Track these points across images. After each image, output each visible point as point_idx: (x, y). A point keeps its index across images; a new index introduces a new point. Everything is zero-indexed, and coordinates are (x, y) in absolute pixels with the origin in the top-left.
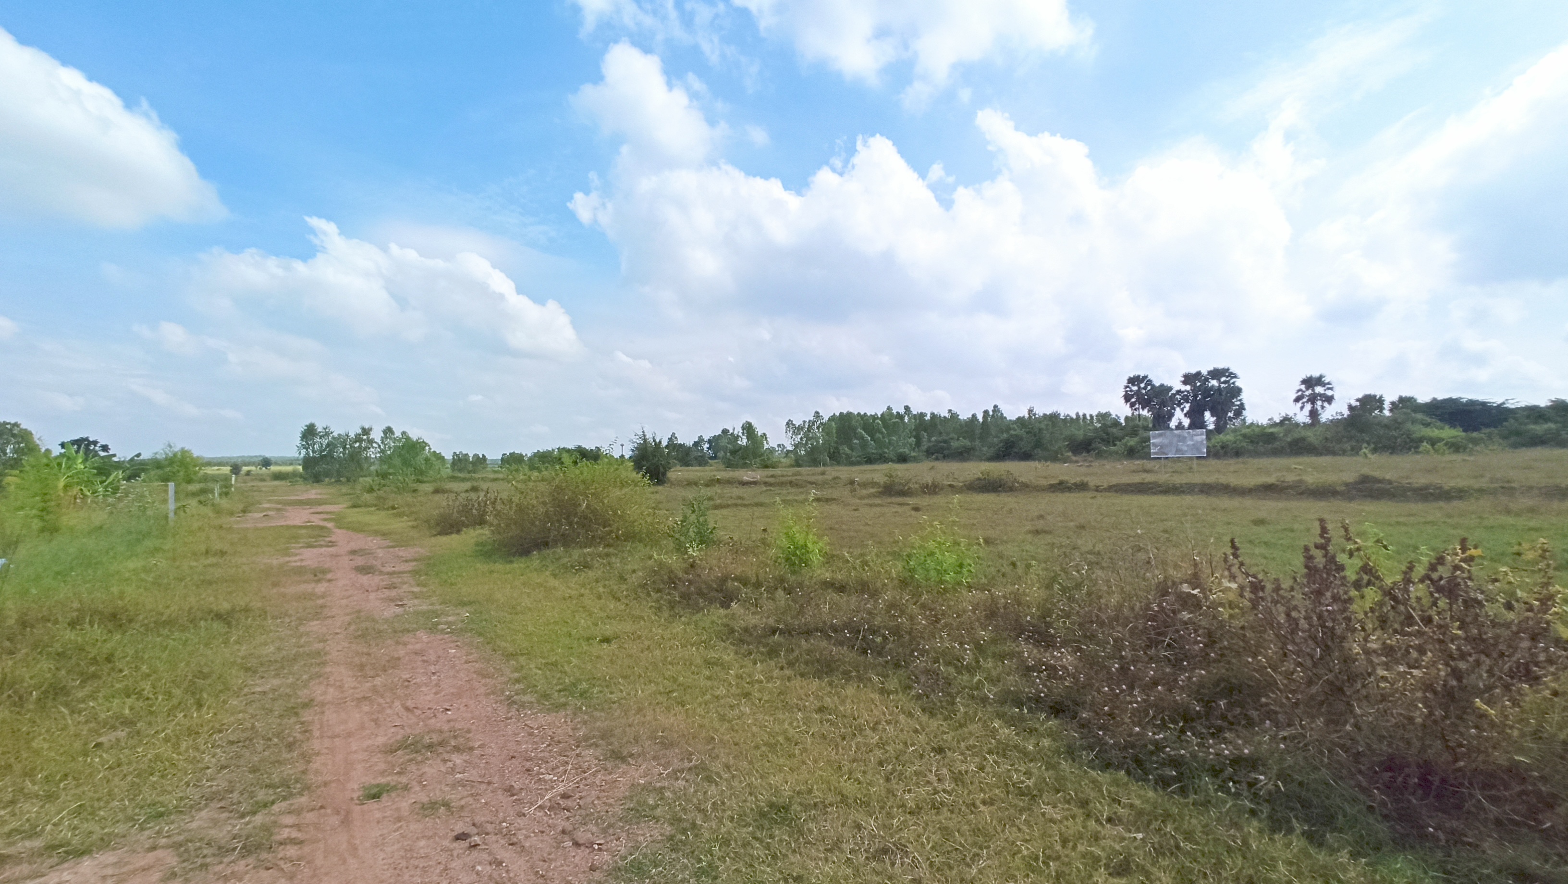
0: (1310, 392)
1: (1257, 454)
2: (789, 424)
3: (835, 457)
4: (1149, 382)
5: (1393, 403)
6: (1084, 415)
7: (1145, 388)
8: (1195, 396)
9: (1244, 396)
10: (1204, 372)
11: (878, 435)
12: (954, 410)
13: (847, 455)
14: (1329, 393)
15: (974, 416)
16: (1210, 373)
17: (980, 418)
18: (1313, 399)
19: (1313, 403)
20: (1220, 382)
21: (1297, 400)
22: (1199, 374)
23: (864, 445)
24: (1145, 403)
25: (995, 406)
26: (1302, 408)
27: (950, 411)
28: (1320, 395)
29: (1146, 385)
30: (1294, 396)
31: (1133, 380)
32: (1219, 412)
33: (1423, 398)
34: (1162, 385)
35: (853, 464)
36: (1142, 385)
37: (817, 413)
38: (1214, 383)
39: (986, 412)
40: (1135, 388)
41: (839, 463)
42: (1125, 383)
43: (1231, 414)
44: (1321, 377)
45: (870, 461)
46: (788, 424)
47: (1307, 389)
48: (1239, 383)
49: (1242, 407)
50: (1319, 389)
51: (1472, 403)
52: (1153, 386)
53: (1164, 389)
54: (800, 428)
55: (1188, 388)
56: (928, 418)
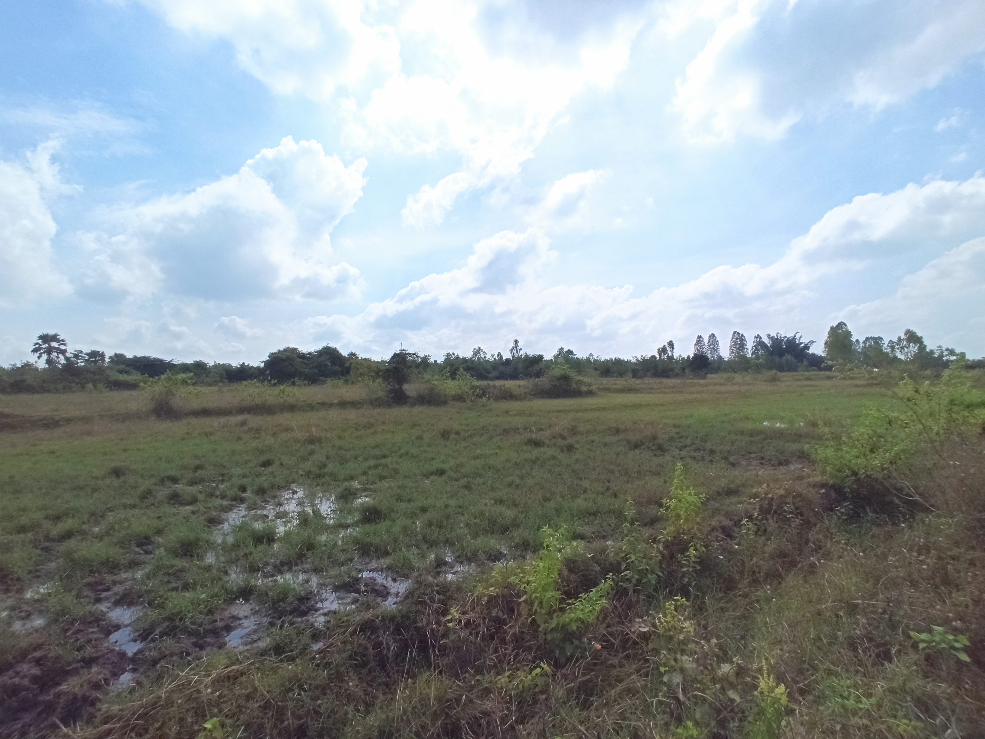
0: (47, 345)
14: (63, 347)
18: (49, 351)
19: (49, 354)
21: (34, 351)
26: (39, 357)
28: (54, 348)
30: (32, 348)
33: (129, 355)
44: (56, 335)
47: (44, 342)
50: (54, 344)
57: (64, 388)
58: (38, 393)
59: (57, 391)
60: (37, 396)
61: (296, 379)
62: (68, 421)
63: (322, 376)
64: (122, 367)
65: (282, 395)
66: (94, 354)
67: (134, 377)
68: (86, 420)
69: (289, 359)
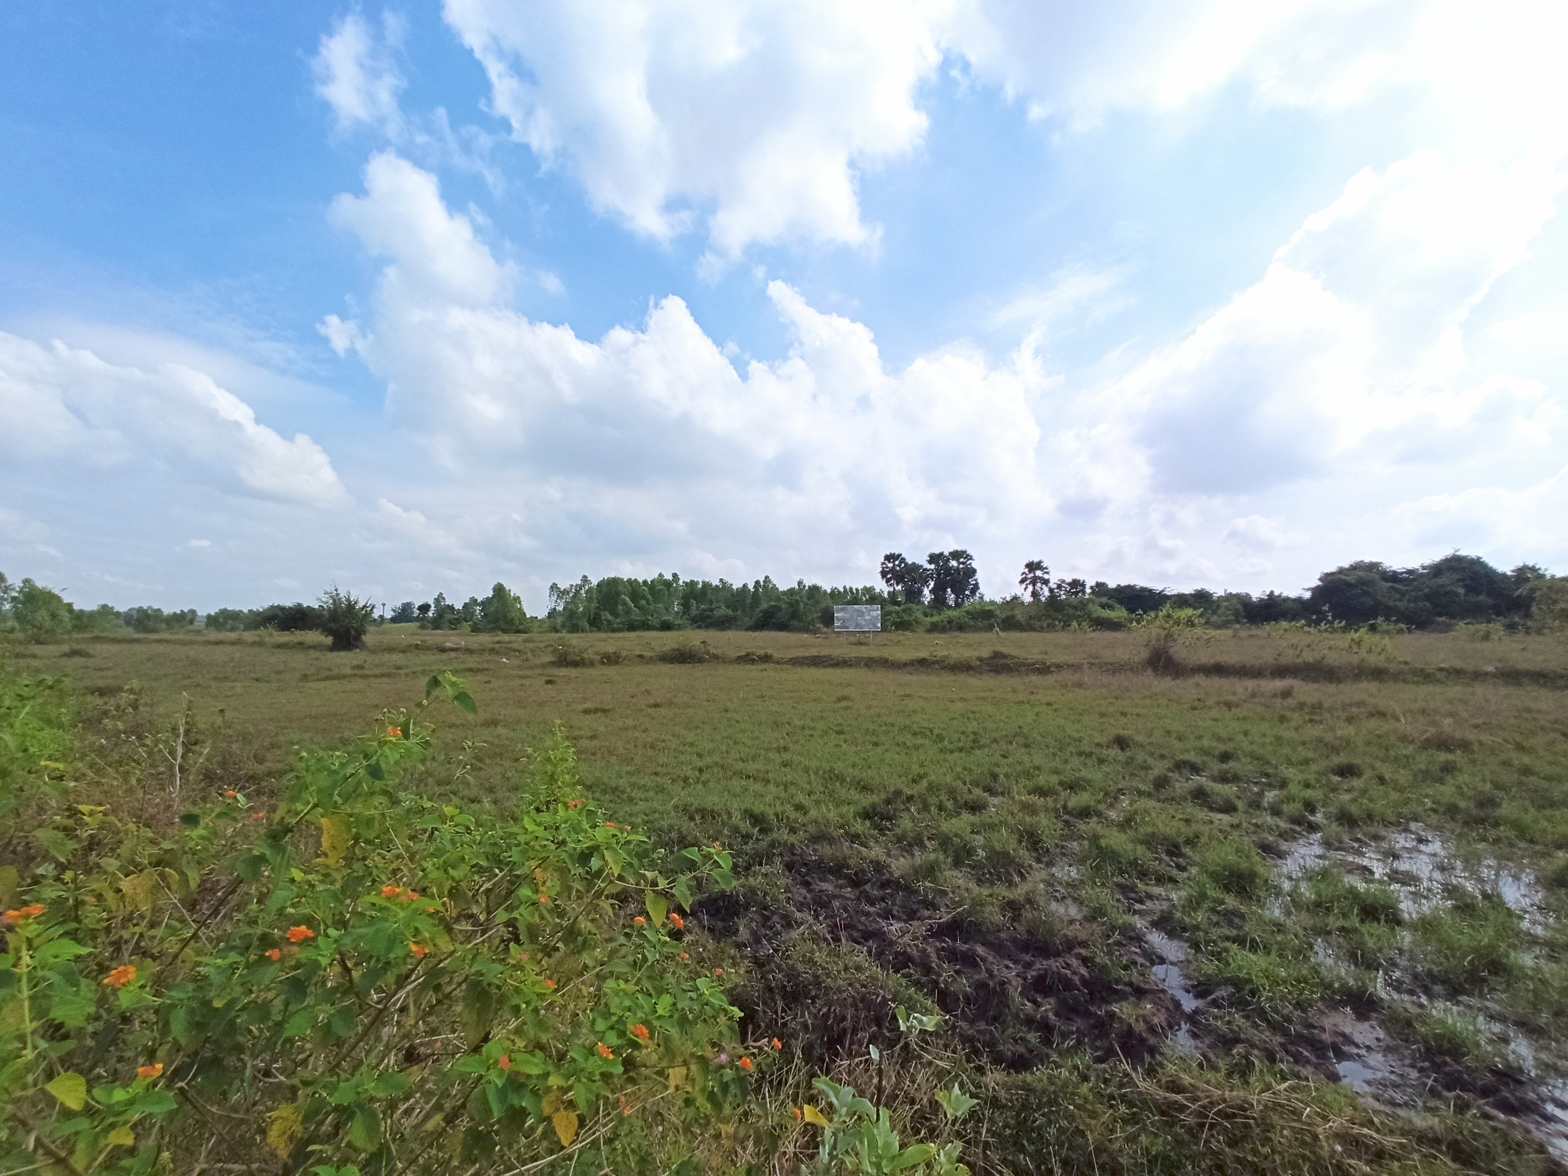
0: (1032, 575)
1: (976, 629)
2: (554, 587)
3: (595, 623)
4: (903, 560)
5: (1092, 588)
6: (851, 589)
7: (899, 565)
8: (939, 574)
9: (978, 576)
10: (946, 553)
11: (643, 602)
12: (726, 579)
13: (609, 621)
14: (1046, 577)
15: (745, 586)
16: (950, 553)
17: (751, 587)
18: (1034, 582)
19: (1034, 585)
20: (960, 563)
21: (1022, 581)
22: (941, 554)
23: (628, 612)
24: (899, 578)
25: (767, 577)
26: (1026, 589)
27: (721, 580)
28: (1039, 578)
29: (901, 563)
30: (1020, 578)
31: (888, 558)
32: (959, 591)
33: (1112, 585)
34: (914, 563)
35: (614, 630)
36: (897, 563)
37: (585, 577)
38: (954, 563)
39: (757, 582)
40: (890, 565)
41: (599, 630)
42: (882, 560)
43: (967, 592)
44: (1040, 562)
45: (632, 627)
46: (552, 587)
47: (1030, 572)
48: (975, 565)
49: (976, 587)
50: (1039, 573)
51: (1143, 589)
52: (906, 564)
53: (915, 567)
54: (565, 592)
55: (932, 566)
56: (700, 586)
57: (1048, 626)
58: (1025, 630)
59: (1042, 629)
60: (1025, 634)
61: (1380, 620)
62: (1059, 667)
63: (1440, 615)
64: (1104, 600)
65: (1355, 649)
66: (1075, 583)
67: (1119, 613)
68: (1076, 667)
69: (1361, 582)
